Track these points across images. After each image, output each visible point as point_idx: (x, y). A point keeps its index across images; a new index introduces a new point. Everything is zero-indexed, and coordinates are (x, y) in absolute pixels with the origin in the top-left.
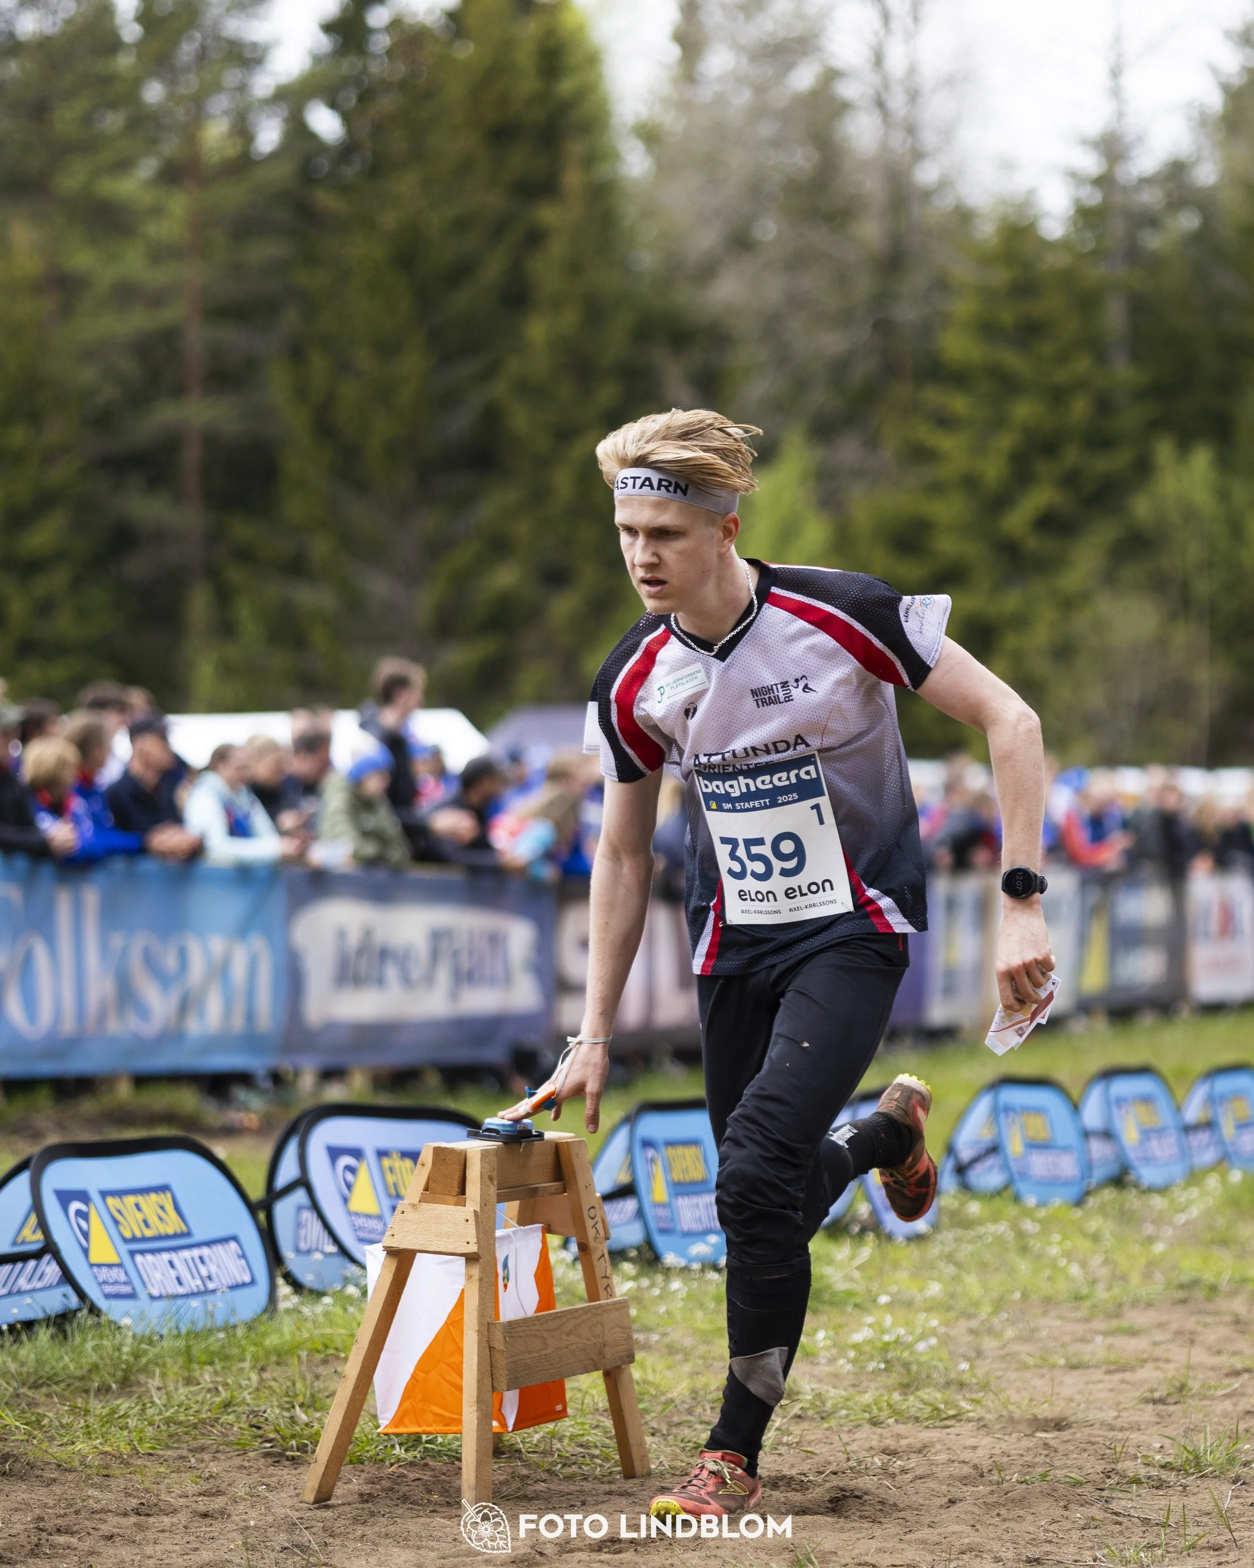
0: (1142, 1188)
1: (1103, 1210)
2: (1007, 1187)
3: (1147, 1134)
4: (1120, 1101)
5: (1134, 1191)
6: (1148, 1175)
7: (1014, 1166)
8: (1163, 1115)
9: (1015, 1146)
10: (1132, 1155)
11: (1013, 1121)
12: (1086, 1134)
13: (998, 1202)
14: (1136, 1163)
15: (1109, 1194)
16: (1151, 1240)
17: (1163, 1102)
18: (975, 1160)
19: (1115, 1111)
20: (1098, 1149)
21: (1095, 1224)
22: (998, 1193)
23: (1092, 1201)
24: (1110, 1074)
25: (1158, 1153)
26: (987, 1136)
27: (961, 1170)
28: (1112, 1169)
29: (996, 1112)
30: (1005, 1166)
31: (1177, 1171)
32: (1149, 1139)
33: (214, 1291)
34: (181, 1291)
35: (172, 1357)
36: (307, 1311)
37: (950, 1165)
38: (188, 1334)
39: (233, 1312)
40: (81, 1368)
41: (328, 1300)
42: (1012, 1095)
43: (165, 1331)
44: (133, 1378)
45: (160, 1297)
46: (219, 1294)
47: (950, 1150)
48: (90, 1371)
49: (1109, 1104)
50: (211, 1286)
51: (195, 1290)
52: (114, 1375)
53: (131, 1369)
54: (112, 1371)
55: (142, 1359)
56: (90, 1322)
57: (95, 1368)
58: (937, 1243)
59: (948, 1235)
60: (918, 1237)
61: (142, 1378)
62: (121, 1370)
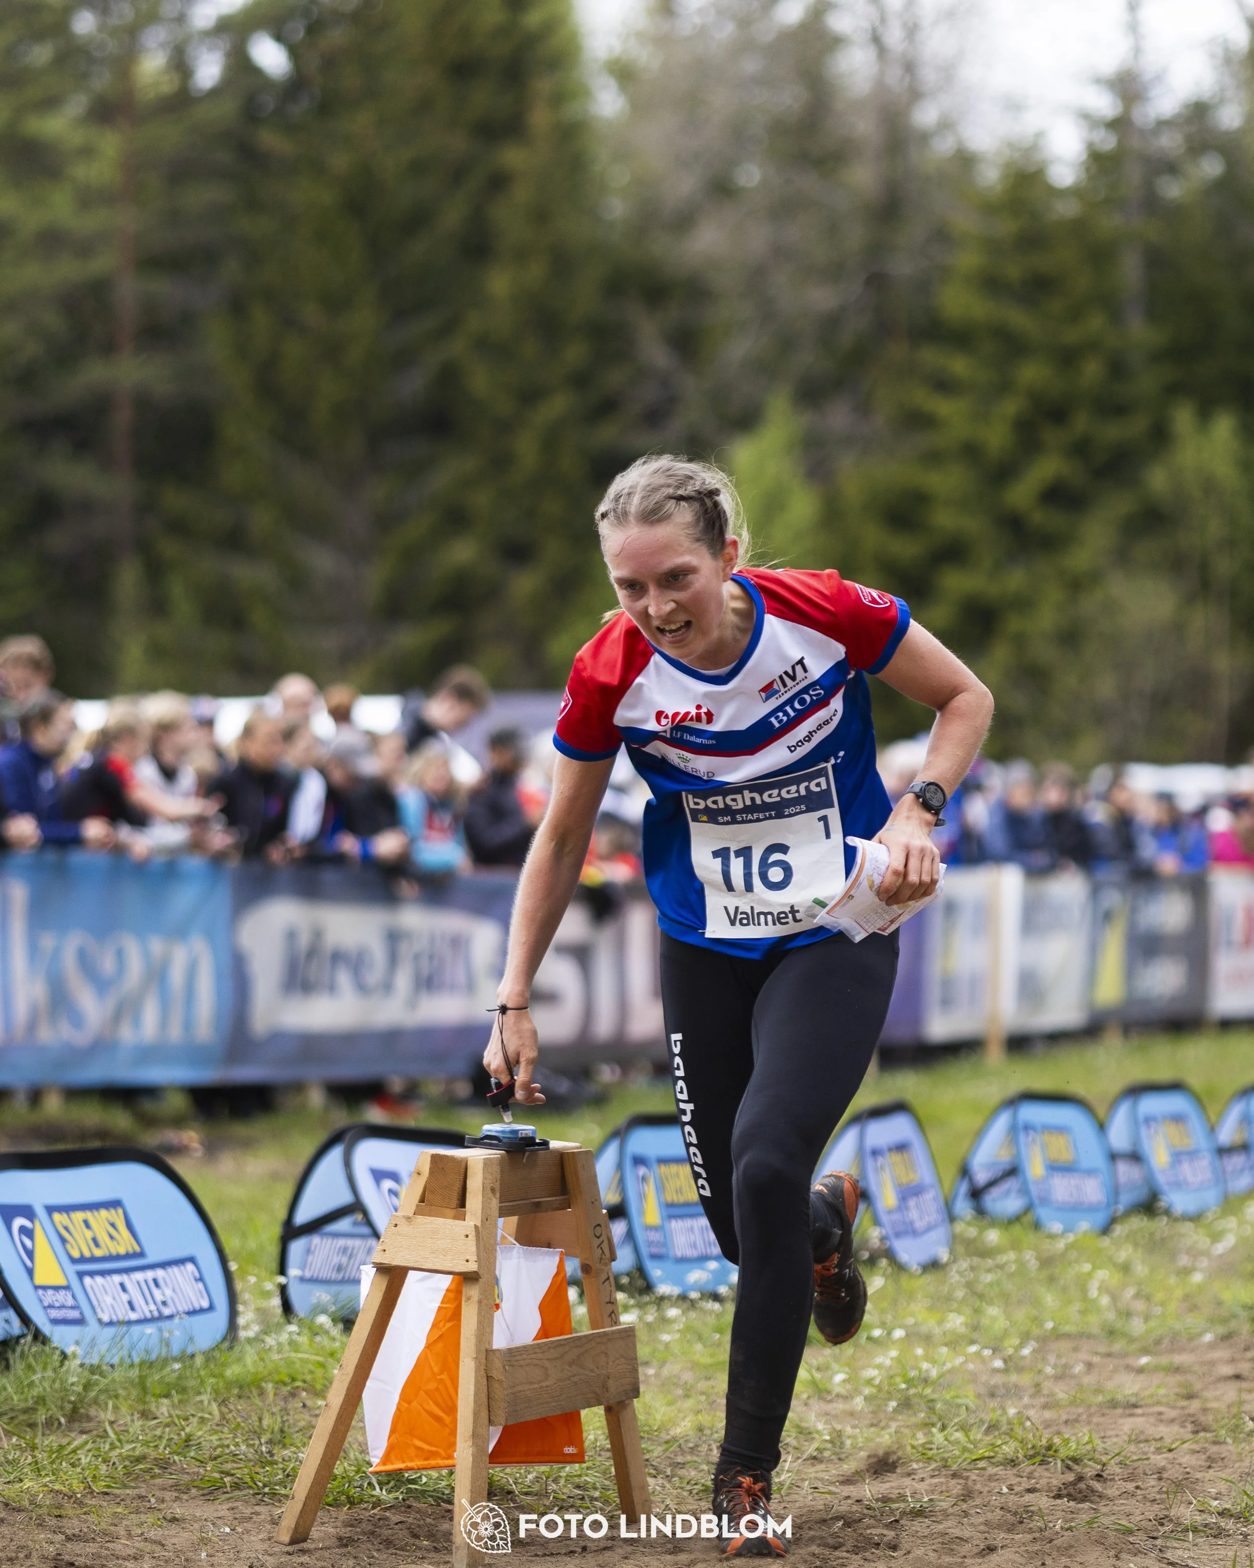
0: (1174, 1216)
1: (1132, 1239)
2: (1025, 1213)
3: (1178, 1156)
4: (1149, 1121)
5: (1165, 1219)
6: (1180, 1201)
7: (1034, 1191)
8: (1196, 1136)
9: (1035, 1168)
10: (1162, 1180)
11: (1034, 1141)
12: (1113, 1157)
13: (1017, 1229)
14: (1165, 1188)
15: (1138, 1222)
16: (1185, 1271)
17: (1195, 1123)
18: (992, 1183)
19: (1143, 1130)
20: (1125, 1171)
21: (1125, 1253)
22: (1016, 1219)
23: (1119, 1230)
24: (1138, 1090)
25: (1190, 1177)
26: (1005, 1158)
27: (976, 1194)
28: (1141, 1195)
29: (1014, 1130)
30: (1024, 1190)
31: (1211, 1197)
32: (1180, 1162)
33: (171, 1317)
34: (133, 1316)
35: (125, 1388)
36: (270, 1341)
37: (964, 1188)
38: (142, 1364)
39: (191, 1339)
40: (26, 1400)
41: (293, 1328)
42: (1031, 1113)
43: (116, 1361)
44: (82, 1411)
45: (111, 1323)
46: (176, 1320)
47: (965, 1172)
48: (36, 1403)
49: (1136, 1123)
50: (167, 1312)
51: (149, 1315)
52: (62, 1408)
53: (81, 1401)
54: (59, 1403)
55: (92, 1391)
56: (34, 1349)
57: (41, 1400)
58: (953, 1273)
59: (964, 1264)
60: (933, 1266)
61: (93, 1412)
62: (70, 1402)
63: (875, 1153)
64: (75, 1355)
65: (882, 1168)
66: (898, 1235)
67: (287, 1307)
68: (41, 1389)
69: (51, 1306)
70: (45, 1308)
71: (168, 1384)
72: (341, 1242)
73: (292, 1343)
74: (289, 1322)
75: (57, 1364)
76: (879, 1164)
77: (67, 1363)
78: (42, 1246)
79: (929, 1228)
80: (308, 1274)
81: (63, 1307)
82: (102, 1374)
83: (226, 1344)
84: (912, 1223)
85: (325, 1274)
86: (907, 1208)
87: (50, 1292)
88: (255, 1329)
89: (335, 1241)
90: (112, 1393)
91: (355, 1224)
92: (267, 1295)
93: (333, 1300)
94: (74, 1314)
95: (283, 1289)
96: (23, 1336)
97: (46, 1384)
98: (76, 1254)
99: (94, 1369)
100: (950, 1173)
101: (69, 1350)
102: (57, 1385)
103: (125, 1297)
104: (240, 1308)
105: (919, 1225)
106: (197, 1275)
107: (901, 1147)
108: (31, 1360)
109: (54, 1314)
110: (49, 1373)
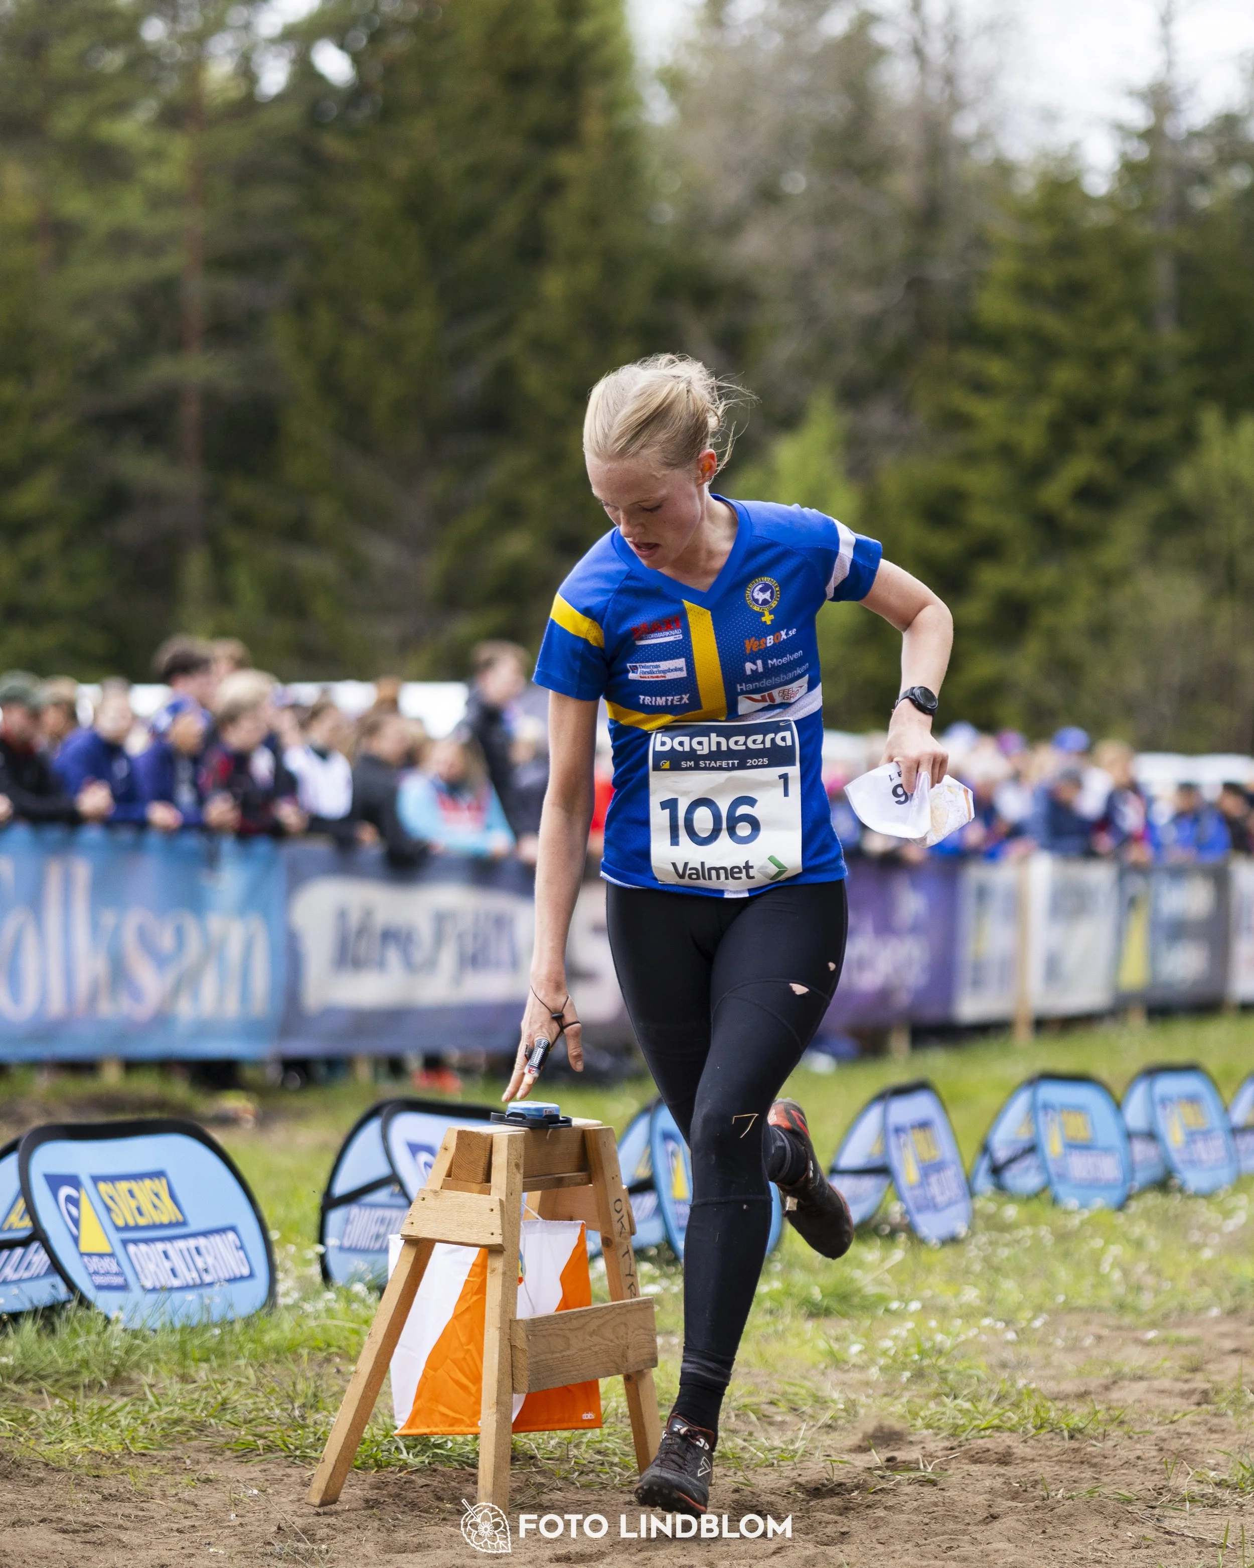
0: (1188, 1193)
1: (1147, 1215)
2: (1044, 1189)
3: (1192, 1136)
4: (1165, 1101)
5: (1179, 1196)
6: (1194, 1179)
7: (1053, 1169)
8: (1210, 1116)
9: (1053, 1146)
10: (1177, 1158)
11: (1052, 1120)
12: (1129, 1136)
13: (1035, 1206)
14: (1180, 1166)
15: (1152, 1199)
16: (1196, 1247)
17: (1210, 1104)
18: (1012, 1160)
19: (1159, 1110)
20: (1140, 1149)
21: (1139, 1229)
22: (1034, 1196)
23: (1134, 1206)
24: (1153, 1072)
25: (1204, 1156)
26: (1024, 1136)
27: (996, 1171)
28: (1156, 1172)
29: (1034, 1110)
30: (1043, 1167)
31: (1224, 1175)
32: (1194, 1142)
33: (211, 1284)
34: (176, 1283)
35: (166, 1353)
36: (308, 1307)
37: (985, 1165)
38: (183, 1329)
39: (231, 1306)
40: (71, 1363)
41: (330, 1295)
42: (1051, 1093)
43: (158, 1325)
44: (124, 1374)
45: (154, 1290)
46: (217, 1287)
47: (985, 1149)
48: (80, 1366)
49: (1154, 1104)
50: (207, 1279)
51: (191, 1283)
52: (105, 1371)
53: (123, 1365)
54: (102, 1367)
55: (133, 1354)
56: (80, 1314)
57: (85, 1363)
58: (972, 1247)
59: (982, 1238)
60: (952, 1240)
61: (134, 1375)
62: (112, 1365)
63: (898, 1130)
64: (118, 1321)
65: (905, 1145)
66: (920, 1209)
67: (326, 1274)
68: (85, 1353)
69: (96, 1273)
70: (90, 1275)
71: (208, 1349)
72: (380, 1213)
73: (329, 1311)
74: (329, 1290)
75: (101, 1328)
76: (902, 1140)
77: (110, 1328)
78: (87, 1214)
79: (950, 1203)
80: (347, 1244)
81: (107, 1273)
82: (145, 1339)
83: (266, 1310)
84: (933, 1198)
85: (363, 1243)
86: (929, 1184)
87: (95, 1259)
88: (296, 1295)
89: (373, 1212)
90: (154, 1358)
91: (392, 1195)
92: (307, 1263)
93: (370, 1269)
94: (118, 1281)
95: (322, 1258)
96: (69, 1301)
97: (90, 1348)
98: (120, 1223)
99: (135, 1334)
100: (970, 1150)
101: (113, 1315)
102: (100, 1349)
103: (167, 1265)
104: (280, 1275)
105: (940, 1199)
106: (238, 1243)
107: (924, 1125)
108: (76, 1325)
109: (99, 1280)
110: (93, 1337)
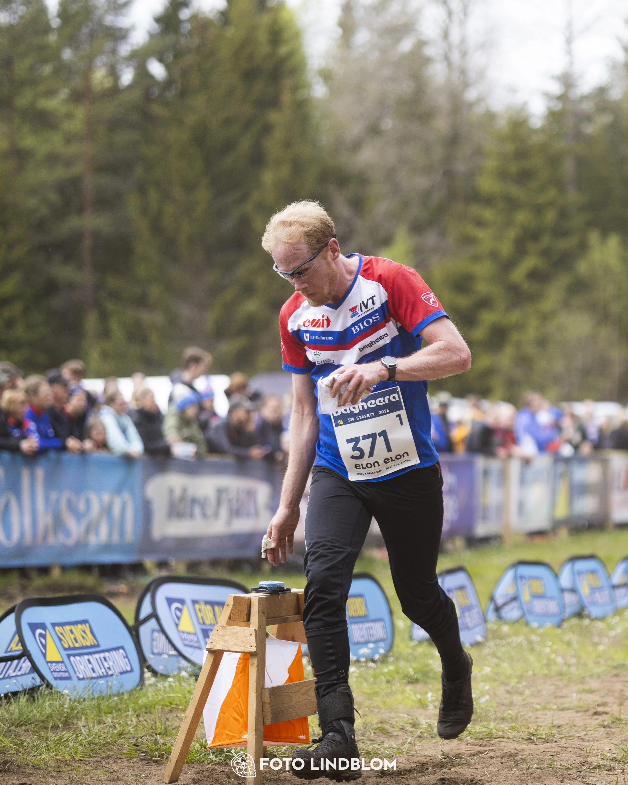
0: (592, 618)
1: (572, 629)
2: (522, 618)
3: (593, 590)
4: (580, 573)
5: (587, 620)
6: (595, 611)
7: (525, 607)
8: (602, 580)
9: (526, 597)
10: (586, 601)
11: (525, 584)
12: (562, 590)
13: (517, 626)
14: (588, 605)
15: (574, 621)
16: (596, 644)
17: (601, 573)
18: (505, 604)
19: (577, 578)
20: (569, 598)
21: (568, 636)
22: (517, 621)
23: (565, 625)
24: (574, 559)
25: (599, 600)
26: (511, 592)
27: (498, 609)
28: (576, 608)
29: (516, 579)
30: (521, 607)
31: (609, 609)
32: (594, 593)
37: (492, 607)
38: (98, 698)
39: (122, 685)
40: (43, 716)
42: (523, 570)
43: (86, 696)
44: (70, 721)
47: (492, 599)
48: (48, 717)
49: (574, 574)
50: (110, 673)
52: (60, 720)
54: (59, 717)
55: (74, 711)
57: (50, 716)
58: (486, 647)
59: (491, 643)
60: (477, 644)
61: (75, 721)
62: (64, 717)
71: (111, 707)
79: (475, 626)
82: (79, 703)
83: (139, 688)
84: (467, 624)
86: (464, 617)
88: (153, 680)
90: (85, 712)
100: (484, 599)
103: (90, 666)
105: (470, 624)
106: (125, 655)
107: (461, 588)
